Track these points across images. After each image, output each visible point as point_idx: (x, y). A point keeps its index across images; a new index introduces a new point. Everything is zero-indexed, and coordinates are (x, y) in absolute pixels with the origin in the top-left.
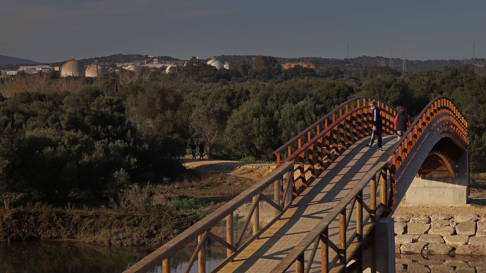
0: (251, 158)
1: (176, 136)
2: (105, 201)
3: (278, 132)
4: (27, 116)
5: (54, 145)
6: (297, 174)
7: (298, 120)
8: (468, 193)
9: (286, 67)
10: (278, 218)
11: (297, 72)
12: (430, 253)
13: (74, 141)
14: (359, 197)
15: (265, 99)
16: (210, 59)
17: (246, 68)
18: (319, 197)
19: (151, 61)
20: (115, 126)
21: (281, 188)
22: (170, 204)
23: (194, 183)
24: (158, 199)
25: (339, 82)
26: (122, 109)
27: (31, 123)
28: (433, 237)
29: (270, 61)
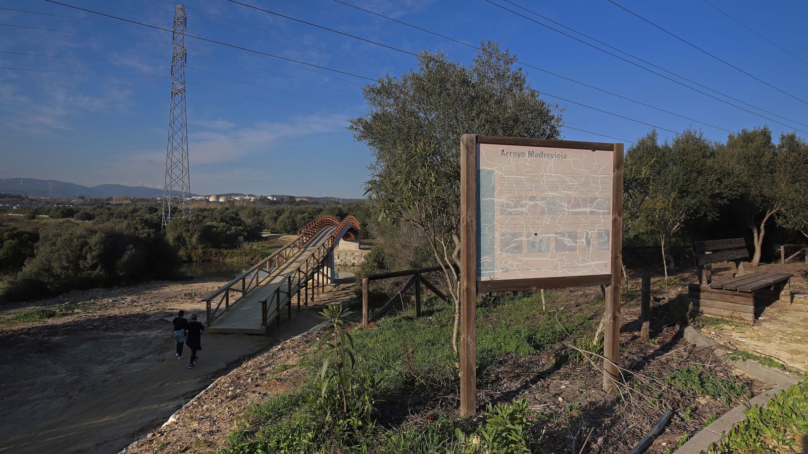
0: (286, 233)
1: (258, 225)
2: (236, 247)
3: (295, 224)
4: (204, 217)
5: (217, 228)
6: (305, 238)
7: (303, 220)
8: (360, 246)
9: (297, 200)
10: (299, 251)
11: (301, 202)
12: (346, 265)
13: (224, 227)
14: (323, 245)
15: (291, 212)
16: (269, 196)
17: (282, 200)
18: (311, 245)
19: (246, 196)
20: (238, 221)
21: (300, 242)
22: (259, 249)
23: (266, 242)
24: (255, 247)
25: (317, 207)
26: (237, 215)
27: (206, 220)
28: (347, 260)
29: (292, 198)
